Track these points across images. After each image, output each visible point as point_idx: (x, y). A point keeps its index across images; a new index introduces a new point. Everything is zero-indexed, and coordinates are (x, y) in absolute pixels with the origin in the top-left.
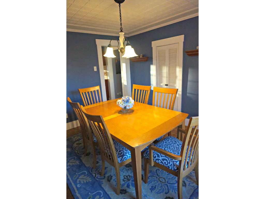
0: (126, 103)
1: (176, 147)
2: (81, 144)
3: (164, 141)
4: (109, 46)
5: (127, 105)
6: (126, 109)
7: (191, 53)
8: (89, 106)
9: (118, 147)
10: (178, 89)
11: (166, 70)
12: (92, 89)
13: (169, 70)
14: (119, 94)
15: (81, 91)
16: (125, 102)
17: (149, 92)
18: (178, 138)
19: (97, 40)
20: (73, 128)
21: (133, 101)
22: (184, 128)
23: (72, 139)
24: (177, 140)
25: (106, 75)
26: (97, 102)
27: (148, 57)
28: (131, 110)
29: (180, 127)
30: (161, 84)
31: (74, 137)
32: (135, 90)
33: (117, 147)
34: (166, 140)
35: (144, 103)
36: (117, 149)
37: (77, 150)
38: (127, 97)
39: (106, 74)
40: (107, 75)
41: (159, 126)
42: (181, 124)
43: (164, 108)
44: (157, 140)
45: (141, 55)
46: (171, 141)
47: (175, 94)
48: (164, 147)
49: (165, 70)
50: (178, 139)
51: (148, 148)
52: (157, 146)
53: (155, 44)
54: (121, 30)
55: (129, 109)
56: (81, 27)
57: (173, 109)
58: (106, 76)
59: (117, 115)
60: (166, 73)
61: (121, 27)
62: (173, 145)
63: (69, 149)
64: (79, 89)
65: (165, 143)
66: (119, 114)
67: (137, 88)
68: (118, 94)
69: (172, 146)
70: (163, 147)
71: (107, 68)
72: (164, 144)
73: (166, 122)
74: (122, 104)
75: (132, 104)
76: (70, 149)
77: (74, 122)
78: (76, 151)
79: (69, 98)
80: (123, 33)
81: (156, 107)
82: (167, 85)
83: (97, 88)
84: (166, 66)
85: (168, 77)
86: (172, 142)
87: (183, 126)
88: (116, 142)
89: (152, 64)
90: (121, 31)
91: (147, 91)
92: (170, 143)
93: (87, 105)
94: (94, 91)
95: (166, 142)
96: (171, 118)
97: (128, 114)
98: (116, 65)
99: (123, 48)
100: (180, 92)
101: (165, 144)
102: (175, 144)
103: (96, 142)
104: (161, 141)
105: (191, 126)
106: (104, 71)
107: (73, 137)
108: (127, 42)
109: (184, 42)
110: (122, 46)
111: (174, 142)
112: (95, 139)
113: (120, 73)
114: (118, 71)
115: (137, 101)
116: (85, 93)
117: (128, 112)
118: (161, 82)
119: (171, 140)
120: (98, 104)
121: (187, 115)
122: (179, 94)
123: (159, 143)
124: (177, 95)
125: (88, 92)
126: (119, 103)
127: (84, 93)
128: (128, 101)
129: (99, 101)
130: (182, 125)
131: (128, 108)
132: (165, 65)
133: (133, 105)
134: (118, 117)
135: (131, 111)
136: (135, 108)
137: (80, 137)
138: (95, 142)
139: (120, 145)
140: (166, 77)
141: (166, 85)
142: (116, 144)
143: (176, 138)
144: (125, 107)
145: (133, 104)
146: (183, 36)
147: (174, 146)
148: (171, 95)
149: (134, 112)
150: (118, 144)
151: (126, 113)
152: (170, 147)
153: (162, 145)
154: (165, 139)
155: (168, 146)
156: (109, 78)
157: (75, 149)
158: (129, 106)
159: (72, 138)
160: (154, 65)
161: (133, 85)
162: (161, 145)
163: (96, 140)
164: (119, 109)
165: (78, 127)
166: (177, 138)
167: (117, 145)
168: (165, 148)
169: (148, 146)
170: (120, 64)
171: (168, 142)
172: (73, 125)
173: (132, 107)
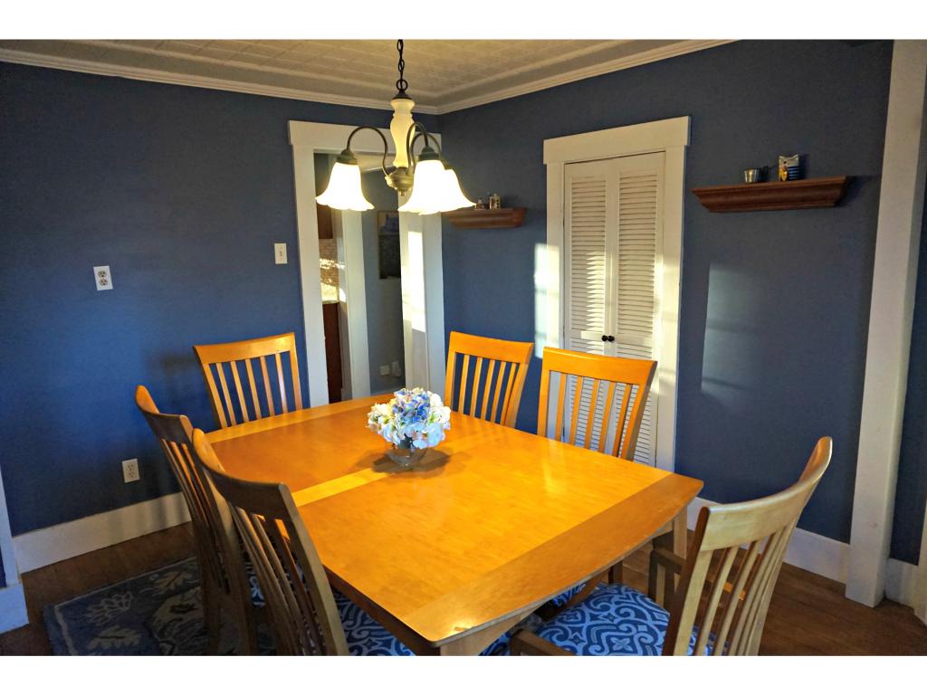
0: (412, 422)
1: (643, 640)
2: (191, 608)
3: (587, 611)
4: (345, 157)
5: (415, 433)
6: (412, 450)
7: (721, 199)
8: (242, 431)
9: (365, 634)
10: (656, 363)
11: (608, 271)
12: (259, 349)
13: (621, 270)
14: (391, 372)
15: (207, 355)
16: (405, 415)
17: (524, 368)
18: (652, 595)
19: (294, 126)
20: (160, 529)
21: (448, 410)
22: (680, 549)
23: (152, 583)
24: (645, 605)
25: (330, 281)
26: (278, 411)
27: (526, 210)
28: (438, 452)
29: (663, 542)
30: (584, 335)
31: (161, 574)
32: (460, 357)
33: (359, 633)
34: (595, 604)
35: (498, 422)
36: (360, 643)
37: (170, 639)
38: (417, 391)
39: (333, 276)
40: (336, 283)
41: (563, 539)
42: (669, 530)
43: (589, 448)
44: (551, 601)
45: (496, 197)
46: (617, 611)
47: (643, 386)
48: (584, 637)
49: (601, 271)
50: (654, 600)
51: (506, 640)
52: (552, 633)
53: (556, 150)
54: (402, 91)
55: (427, 449)
56: (223, 65)
57: (630, 458)
58: (332, 285)
59: (369, 476)
60: (604, 282)
61: (399, 78)
62: (630, 630)
63: (133, 632)
64: (199, 349)
65: (588, 622)
66: (378, 471)
67: (467, 352)
68: (385, 370)
69: (621, 638)
70: (583, 641)
71: (340, 251)
72: (585, 626)
73: (593, 521)
74: (394, 428)
75: (441, 425)
76: (139, 636)
77: (170, 500)
78: (164, 644)
79: (147, 392)
80: (410, 105)
81: (553, 442)
82: (611, 339)
83: (284, 343)
84: (608, 252)
85: (613, 304)
86: (621, 615)
87: (676, 538)
88: (355, 608)
89: (544, 241)
90: (402, 94)
91: (513, 367)
92: (616, 622)
93: (229, 425)
94: (270, 359)
95: (594, 617)
96: (619, 501)
97: (422, 473)
98: (382, 238)
99: (404, 168)
100: (666, 371)
101: (589, 628)
102: (636, 624)
103: (263, 604)
104: (572, 608)
105: (704, 547)
106: (325, 262)
107: (156, 576)
108: (424, 146)
109: (688, 150)
110: (401, 160)
111: (632, 617)
112: (256, 592)
113: (398, 274)
114: (386, 265)
115: (467, 412)
116: (226, 366)
117: (423, 461)
118: (583, 324)
119: (617, 603)
120: (285, 420)
121: (698, 485)
122: (663, 383)
123: (561, 620)
124: (655, 387)
125: (241, 364)
126: (381, 420)
127: (220, 368)
128: (419, 413)
129: (292, 408)
130: (672, 533)
131: (419, 444)
132: (601, 248)
133: (446, 431)
134: (370, 485)
135: (435, 461)
136: (455, 447)
137: (188, 576)
138: (256, 603)
139: (373, 624)
140: (607, 303)
141: (605, 338)
142: (355, 620)
143: (642, 598)
144: (408, 442)
145: (447, 425)
146: (684, 121)
147: (631, 637)
148: (623, 387)
149: (448, 467)
150: (364, 618)
151: (411, 469)
152: (613, 640)
153: (574, 630)
154: (591, 597)
155: (604, 636)
156: (343, 298)
157: (161, 633)
158: (426, 435)
159: (151, 579)
160: (554, 244)
161: (453, 334)
162: (570, 632)
163: (261, 597)
164: (378, 448)
165: (183, 525)
166: (649, 597)
167: (358, 624)
168: (590, 643)
169: (508, 634)
170: (398, 236)
171: (606, 613)
172: (161, 514)
173: (441, 442)
